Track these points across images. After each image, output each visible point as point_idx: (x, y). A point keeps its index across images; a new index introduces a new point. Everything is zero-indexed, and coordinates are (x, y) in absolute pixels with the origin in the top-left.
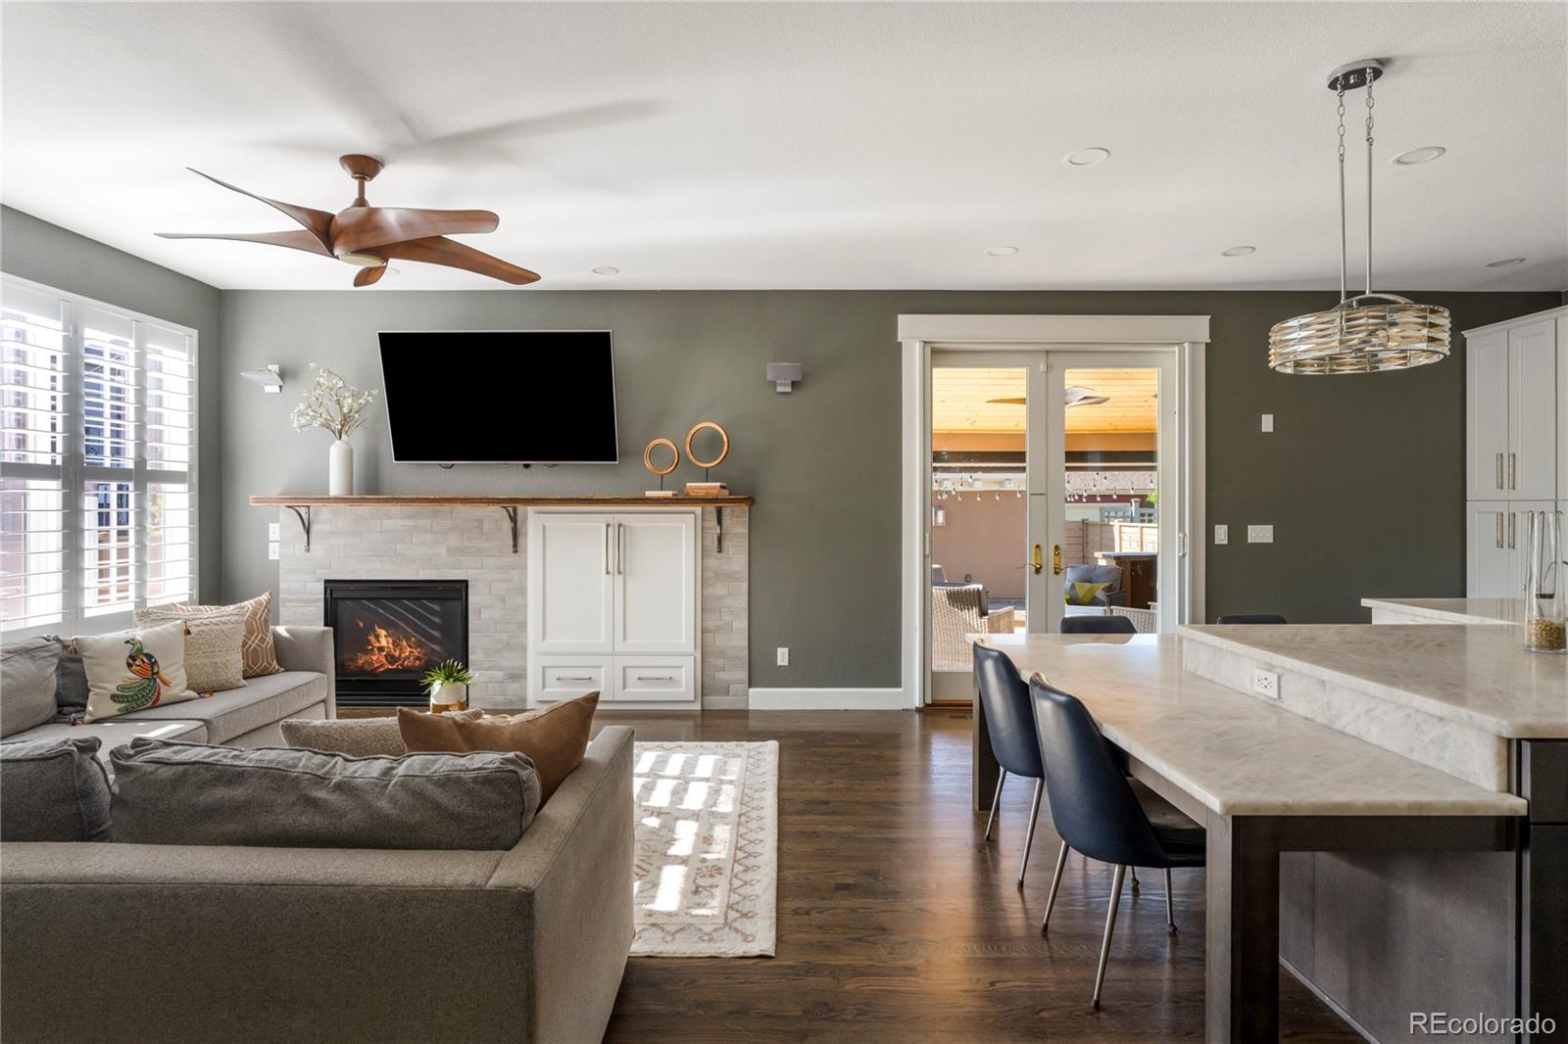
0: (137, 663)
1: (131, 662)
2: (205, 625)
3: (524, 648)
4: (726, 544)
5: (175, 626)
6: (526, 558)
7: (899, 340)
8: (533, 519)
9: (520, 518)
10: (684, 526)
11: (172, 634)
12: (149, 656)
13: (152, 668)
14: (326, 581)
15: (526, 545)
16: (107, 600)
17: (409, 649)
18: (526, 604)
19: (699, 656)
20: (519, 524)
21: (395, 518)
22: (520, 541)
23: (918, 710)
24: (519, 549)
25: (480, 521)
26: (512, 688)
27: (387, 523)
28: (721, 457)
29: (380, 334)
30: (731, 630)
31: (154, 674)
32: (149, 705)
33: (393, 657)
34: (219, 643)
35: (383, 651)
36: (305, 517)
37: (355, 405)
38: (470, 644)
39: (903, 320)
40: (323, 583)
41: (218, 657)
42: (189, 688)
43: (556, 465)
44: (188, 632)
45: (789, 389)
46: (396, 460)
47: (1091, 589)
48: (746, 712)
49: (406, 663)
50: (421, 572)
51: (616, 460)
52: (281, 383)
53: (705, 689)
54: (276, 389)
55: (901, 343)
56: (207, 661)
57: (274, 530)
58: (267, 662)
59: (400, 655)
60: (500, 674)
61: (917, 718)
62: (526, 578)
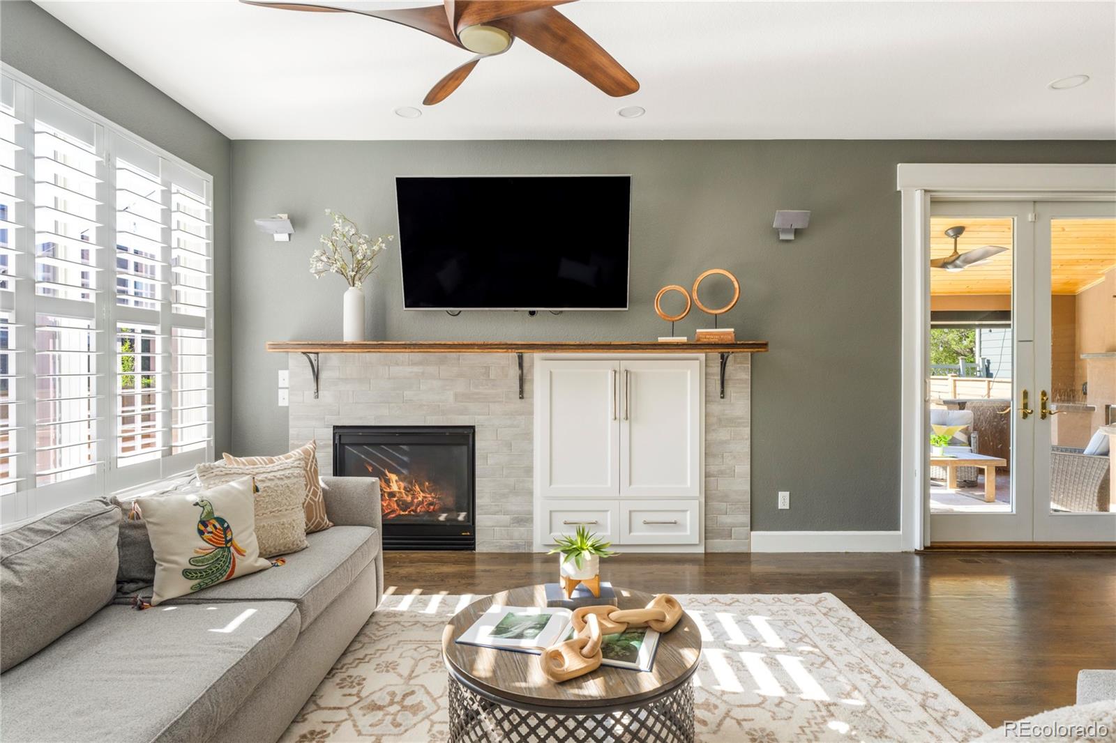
0: (210, 528)
1: (202, 528)
2: (270, 480)
3: (530, 493)
4: (728, 390)
5: (243, 483)
6: (532, 405)
7: (898, 189)
8: (539, 363)
9: (526, 365)
10: (689, 372)
11: (241, 492)
12: (221, 521)
13: (225, 534)
14: (335, 427)
15: (532, 391)
16: (132, 448)
17: (422, 494)
18: (532, 450)
19: (703, 500)
20: (525, 371)
21: (403, 365)
22: (526, 387)
23: (917, 553)
24: (525, 395)
25: (487, 368)
26: (518, 532)
27: (395, 370)
28: (734, 303)
29: (398, 179)
30: (732, 474)
31: (227, 542)
32: (223, 579)
33: (405, 502)
34: (284, 501)
35: (394, 496)
36: (315, 363)
37: (368, 251)
38: (477, 489)
39: (902, 168)
40: (332, 429)
41: (284, 515)
42: (261, 555)
43: (561, 312)
44: (257, 490)
45: (791, 237)
46: (406, 307)
47: (948, 432)
48: (748, 555)
49: (419, 508)
50: (428, 418)
51: (626, 307)
52: (291, 230)
53: (708, 533)
54: (285, 237)
55: (900, 192)
56: (273, 522)
57: (284, 377)
58: (321, 517)
59: (412, 501)
60: (506, 519)
61: (917, 561)
62: (532, 423)
